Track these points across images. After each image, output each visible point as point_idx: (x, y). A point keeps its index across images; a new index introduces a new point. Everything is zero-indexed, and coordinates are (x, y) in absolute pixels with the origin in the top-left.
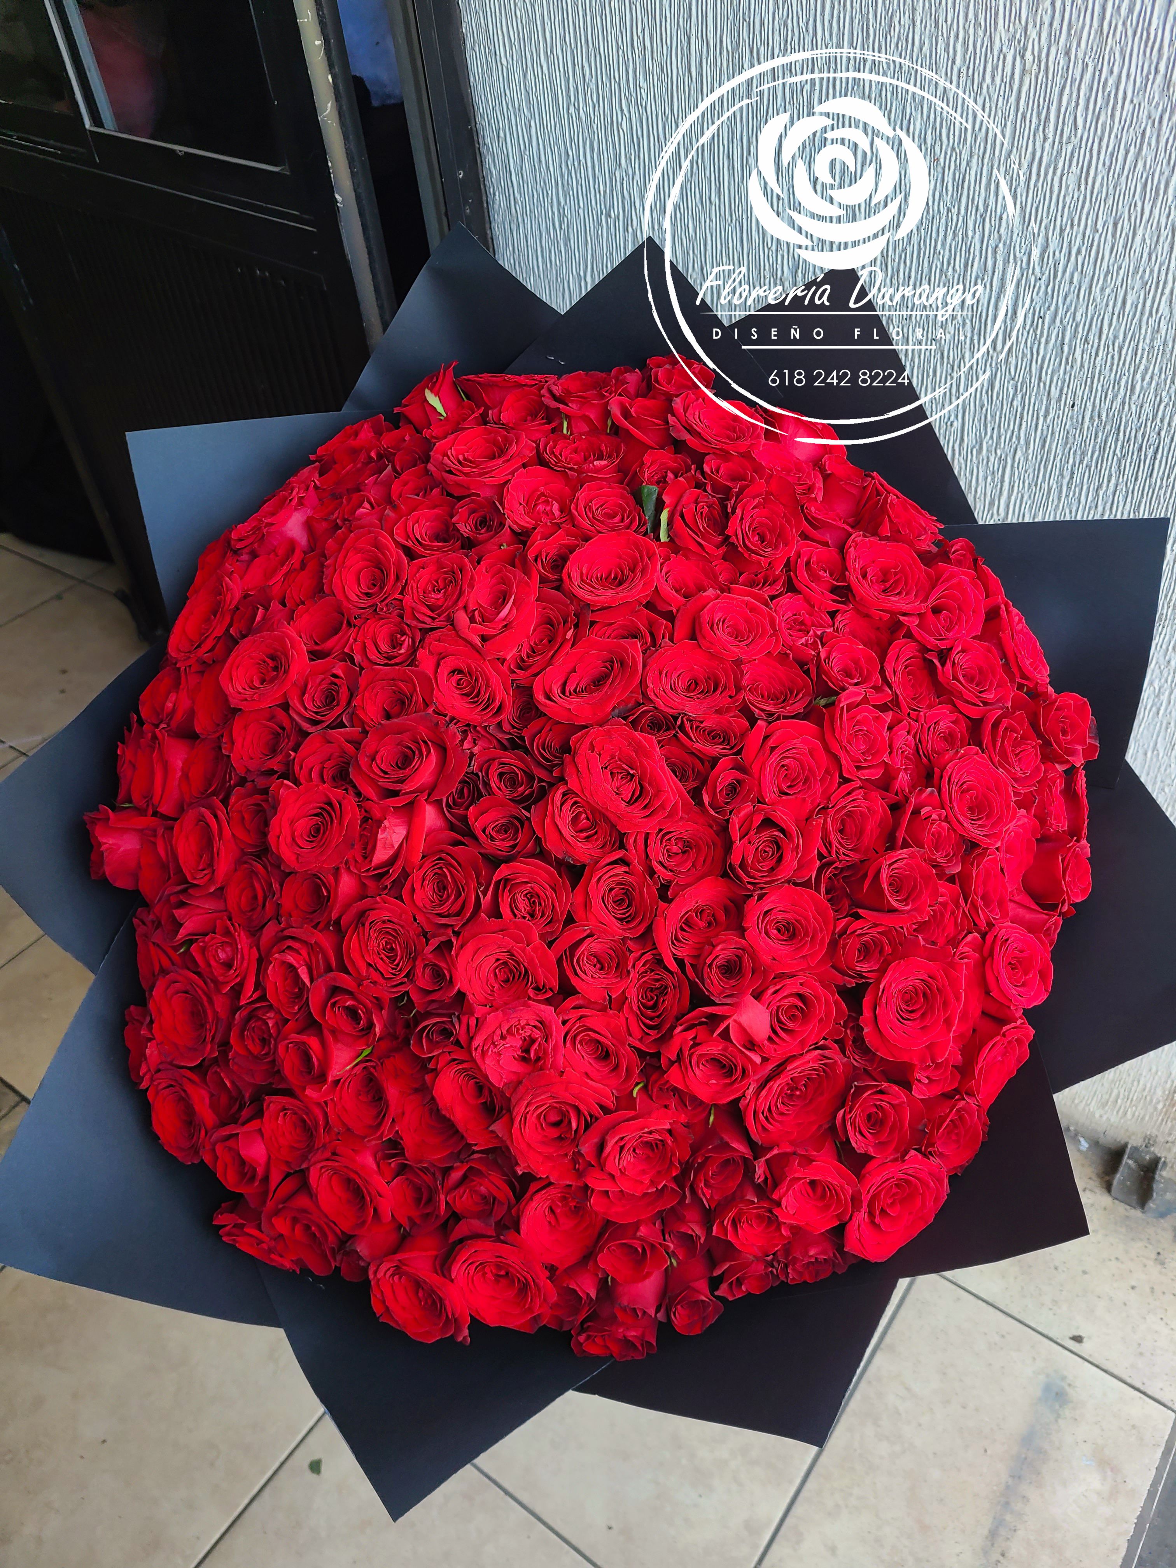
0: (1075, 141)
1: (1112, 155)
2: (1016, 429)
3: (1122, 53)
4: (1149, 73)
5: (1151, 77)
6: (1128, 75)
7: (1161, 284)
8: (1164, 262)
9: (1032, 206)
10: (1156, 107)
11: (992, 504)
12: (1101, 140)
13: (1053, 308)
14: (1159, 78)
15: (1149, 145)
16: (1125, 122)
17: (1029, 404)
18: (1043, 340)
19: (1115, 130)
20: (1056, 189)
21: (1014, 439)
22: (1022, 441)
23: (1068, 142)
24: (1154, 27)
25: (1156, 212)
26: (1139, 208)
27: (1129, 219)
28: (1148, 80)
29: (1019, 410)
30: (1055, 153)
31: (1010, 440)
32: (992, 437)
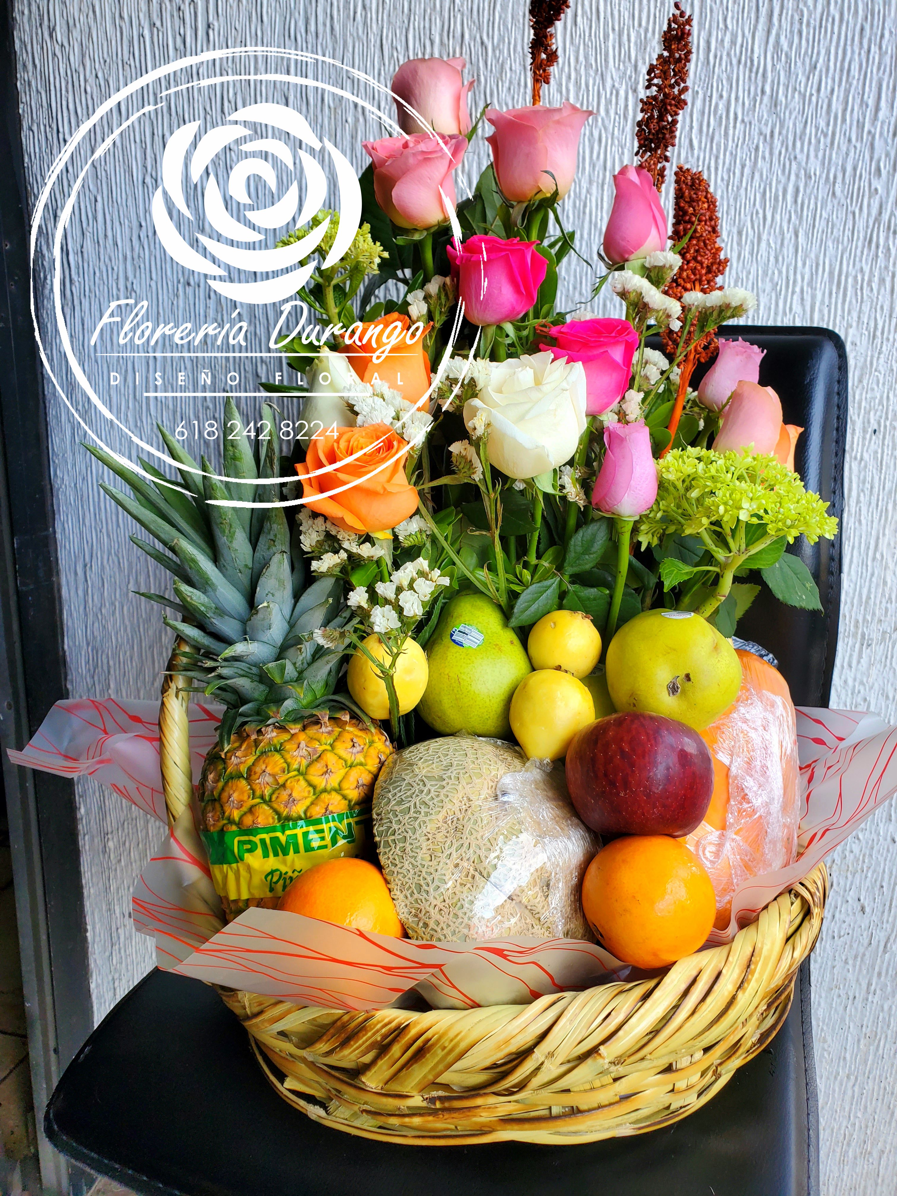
1: (729, 170)
3: (729, 80)
4: (756, 94)
5: (758, 99)
6: (737, 98)
7: (791, 282)
8: (791, 263)
10: (766, 125)
12: (717, 158)
14: (766, 99)
15: (764, 158)
16: (738, 139)
19: (729, 148)
24: (756, 56)
25: (778, 217)
26: (761, 216)
27: (753, 227)
28: (755, 101)
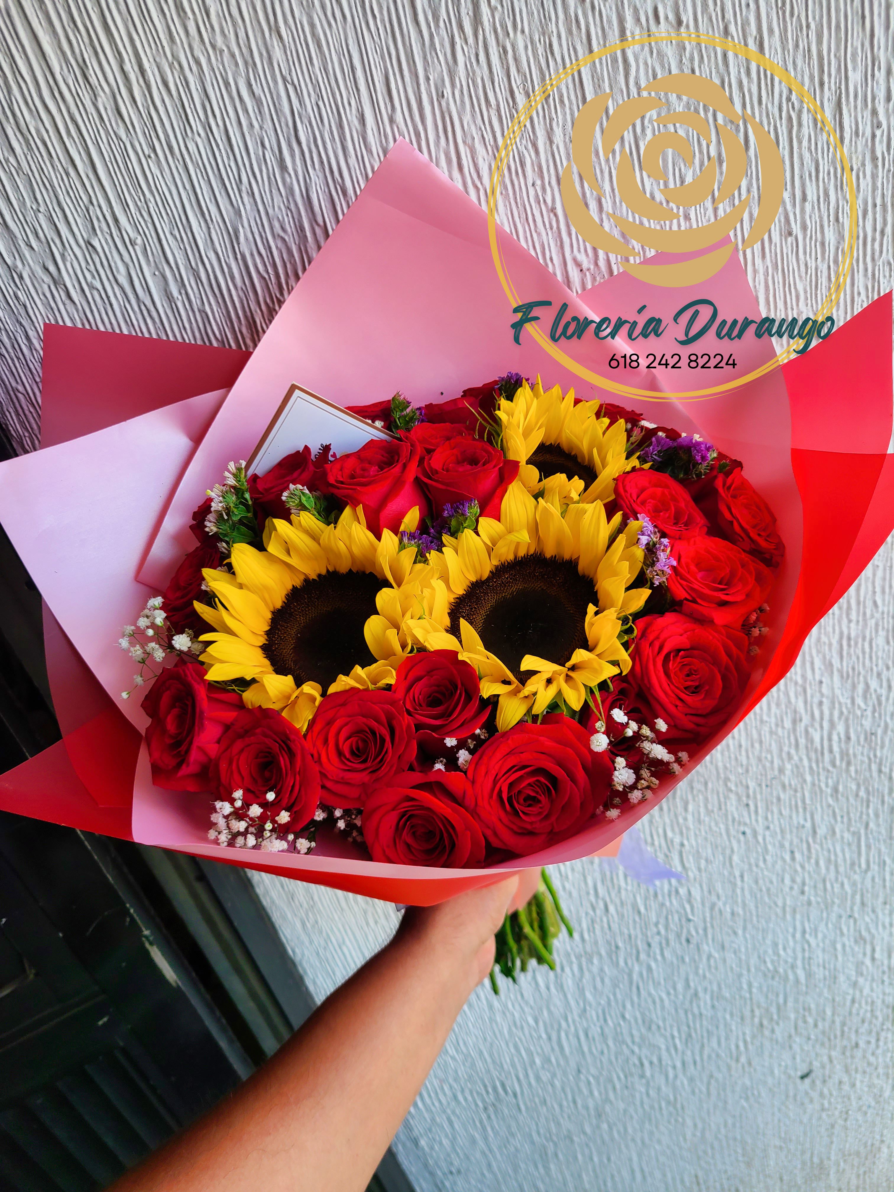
0: (878, 615)
2: (864, 810)
9: (848, 667)
11: (853, 864)
13: (882, 724)
17: (873, 790)
18: (878, 748)
20: (867, 650)
21: (864, 817)
22: (872, 815)
23: (872, 616)
29: (865, 796)
30: (860, 627)
31: (861, 817)
32: (842, 822)
